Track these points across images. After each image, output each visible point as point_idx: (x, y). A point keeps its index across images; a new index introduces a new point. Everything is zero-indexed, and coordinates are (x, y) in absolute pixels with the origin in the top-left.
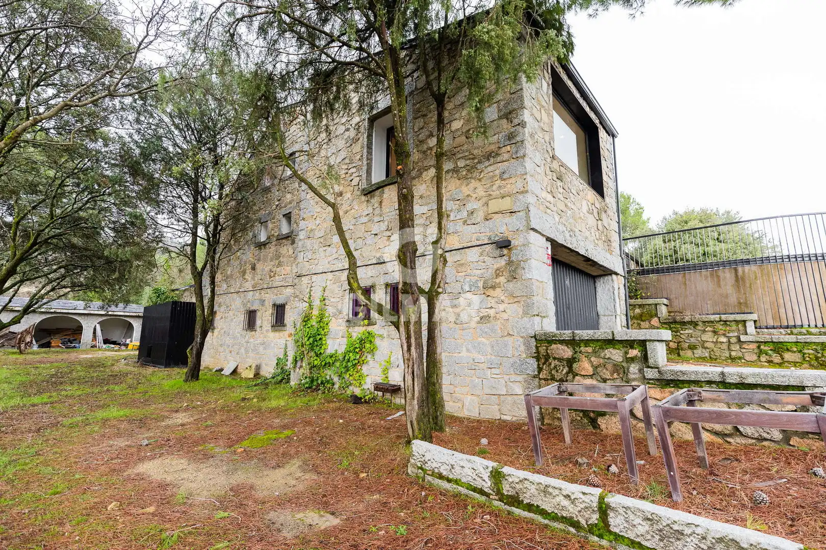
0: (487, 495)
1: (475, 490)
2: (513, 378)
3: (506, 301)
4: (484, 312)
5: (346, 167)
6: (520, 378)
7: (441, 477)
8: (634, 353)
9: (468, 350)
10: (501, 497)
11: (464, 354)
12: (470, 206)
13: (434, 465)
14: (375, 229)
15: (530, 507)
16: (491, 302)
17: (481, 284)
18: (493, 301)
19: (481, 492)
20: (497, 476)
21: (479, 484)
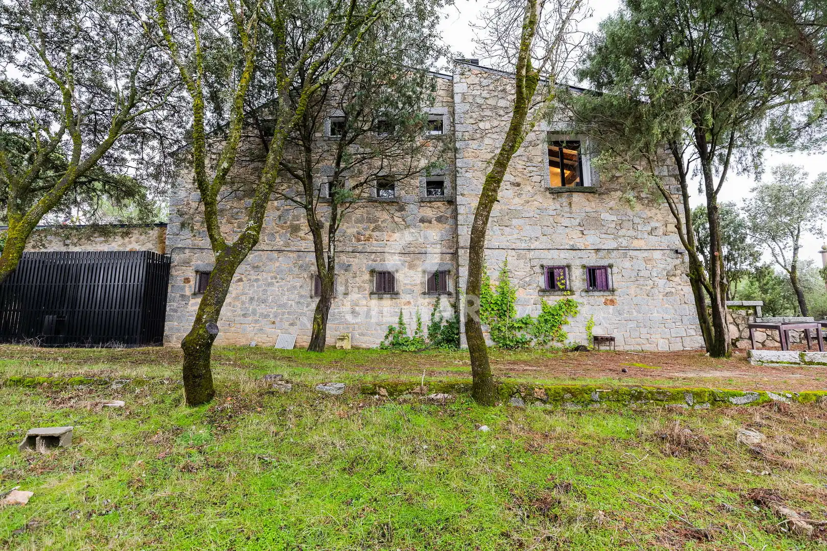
0: (799, 364)
1: (791, 363)
2: (690, 327)
3: (682, 284)
4: (668, 290)
5: (524, 163)
6: (694, 327)
7: (772, 362)
8: (751, 311)
9: (658, 312)
10: (806, 363)
11: (655, 314)
12: (654, 224)
13: (768, 358)
14: (566, 222)
15: (819, 364)
16: (671, 284)
17: (665, 273)
18: (674, 284)
19: (795, 363)
20: (801, 356)
21: (794, 360)
